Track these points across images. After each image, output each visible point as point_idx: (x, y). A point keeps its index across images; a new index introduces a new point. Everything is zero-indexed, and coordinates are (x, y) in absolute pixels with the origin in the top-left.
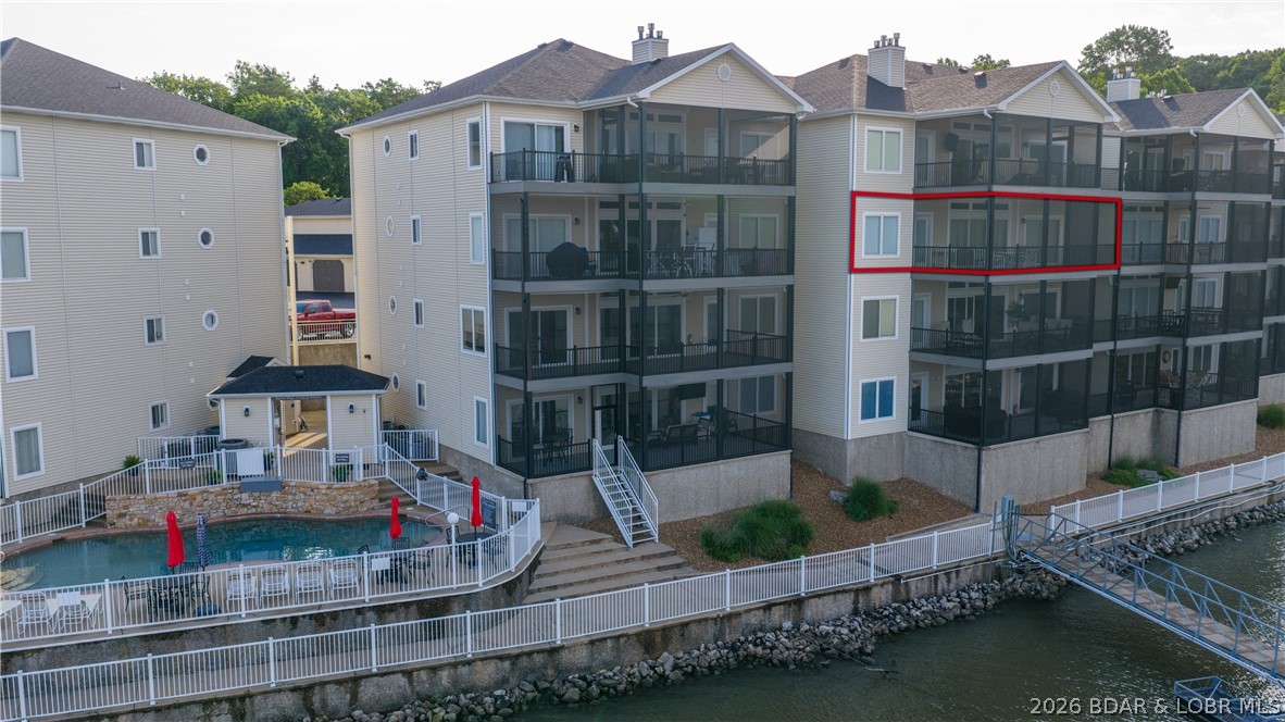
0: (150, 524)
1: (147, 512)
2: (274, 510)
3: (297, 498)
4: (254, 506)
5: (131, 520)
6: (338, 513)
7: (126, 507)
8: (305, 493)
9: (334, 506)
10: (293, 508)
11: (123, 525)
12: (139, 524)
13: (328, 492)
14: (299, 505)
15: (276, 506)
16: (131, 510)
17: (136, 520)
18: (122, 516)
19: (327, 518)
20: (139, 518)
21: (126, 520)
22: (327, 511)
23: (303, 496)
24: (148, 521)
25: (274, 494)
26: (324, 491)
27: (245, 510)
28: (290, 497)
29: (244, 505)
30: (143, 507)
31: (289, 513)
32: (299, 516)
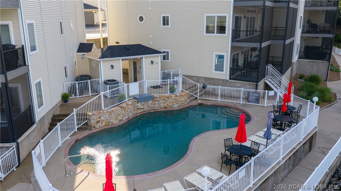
0: (110, 124)
1: (109, 118)
2: (150, 109)
3: (160, 102)
4: (142, 109)
5: (102, 123)
6: (179, 106)
7: (100, 117)
8: (164, 100)
9: (177, 103)
10: (158, 107)
11: (99, 126)
12: (105, 125)
13: (176, 98)
14: (161, 105)
15: (151, 107)
16: (102, 118)
17: (104, 123)
18: (98, 122)
19: (175, 109)
20: (105, 122)
21: (100, 124)
22: (175, 106)
23: (163, 101)
24: (110, 122)
25: (150, 102)
26: (174, 98)
27: (139, 111)
28: (157, 102)
29: (139, 109)
30: (107, 116)
31: (157, 109)
32: (161, 110)
